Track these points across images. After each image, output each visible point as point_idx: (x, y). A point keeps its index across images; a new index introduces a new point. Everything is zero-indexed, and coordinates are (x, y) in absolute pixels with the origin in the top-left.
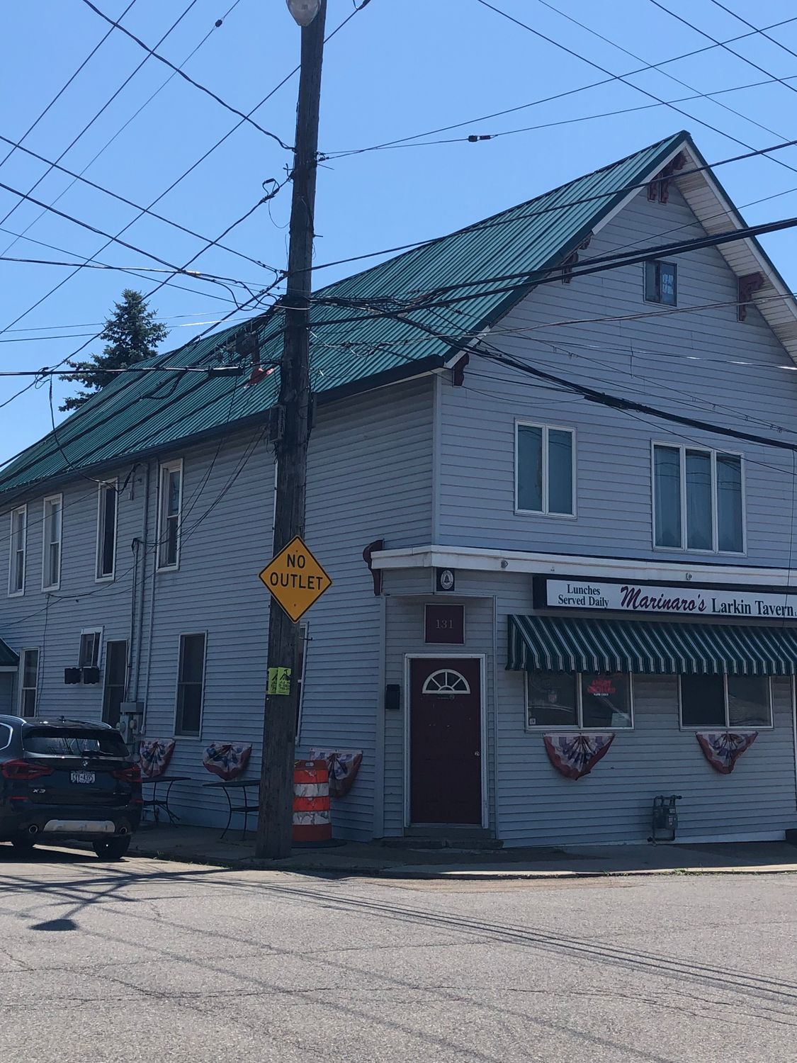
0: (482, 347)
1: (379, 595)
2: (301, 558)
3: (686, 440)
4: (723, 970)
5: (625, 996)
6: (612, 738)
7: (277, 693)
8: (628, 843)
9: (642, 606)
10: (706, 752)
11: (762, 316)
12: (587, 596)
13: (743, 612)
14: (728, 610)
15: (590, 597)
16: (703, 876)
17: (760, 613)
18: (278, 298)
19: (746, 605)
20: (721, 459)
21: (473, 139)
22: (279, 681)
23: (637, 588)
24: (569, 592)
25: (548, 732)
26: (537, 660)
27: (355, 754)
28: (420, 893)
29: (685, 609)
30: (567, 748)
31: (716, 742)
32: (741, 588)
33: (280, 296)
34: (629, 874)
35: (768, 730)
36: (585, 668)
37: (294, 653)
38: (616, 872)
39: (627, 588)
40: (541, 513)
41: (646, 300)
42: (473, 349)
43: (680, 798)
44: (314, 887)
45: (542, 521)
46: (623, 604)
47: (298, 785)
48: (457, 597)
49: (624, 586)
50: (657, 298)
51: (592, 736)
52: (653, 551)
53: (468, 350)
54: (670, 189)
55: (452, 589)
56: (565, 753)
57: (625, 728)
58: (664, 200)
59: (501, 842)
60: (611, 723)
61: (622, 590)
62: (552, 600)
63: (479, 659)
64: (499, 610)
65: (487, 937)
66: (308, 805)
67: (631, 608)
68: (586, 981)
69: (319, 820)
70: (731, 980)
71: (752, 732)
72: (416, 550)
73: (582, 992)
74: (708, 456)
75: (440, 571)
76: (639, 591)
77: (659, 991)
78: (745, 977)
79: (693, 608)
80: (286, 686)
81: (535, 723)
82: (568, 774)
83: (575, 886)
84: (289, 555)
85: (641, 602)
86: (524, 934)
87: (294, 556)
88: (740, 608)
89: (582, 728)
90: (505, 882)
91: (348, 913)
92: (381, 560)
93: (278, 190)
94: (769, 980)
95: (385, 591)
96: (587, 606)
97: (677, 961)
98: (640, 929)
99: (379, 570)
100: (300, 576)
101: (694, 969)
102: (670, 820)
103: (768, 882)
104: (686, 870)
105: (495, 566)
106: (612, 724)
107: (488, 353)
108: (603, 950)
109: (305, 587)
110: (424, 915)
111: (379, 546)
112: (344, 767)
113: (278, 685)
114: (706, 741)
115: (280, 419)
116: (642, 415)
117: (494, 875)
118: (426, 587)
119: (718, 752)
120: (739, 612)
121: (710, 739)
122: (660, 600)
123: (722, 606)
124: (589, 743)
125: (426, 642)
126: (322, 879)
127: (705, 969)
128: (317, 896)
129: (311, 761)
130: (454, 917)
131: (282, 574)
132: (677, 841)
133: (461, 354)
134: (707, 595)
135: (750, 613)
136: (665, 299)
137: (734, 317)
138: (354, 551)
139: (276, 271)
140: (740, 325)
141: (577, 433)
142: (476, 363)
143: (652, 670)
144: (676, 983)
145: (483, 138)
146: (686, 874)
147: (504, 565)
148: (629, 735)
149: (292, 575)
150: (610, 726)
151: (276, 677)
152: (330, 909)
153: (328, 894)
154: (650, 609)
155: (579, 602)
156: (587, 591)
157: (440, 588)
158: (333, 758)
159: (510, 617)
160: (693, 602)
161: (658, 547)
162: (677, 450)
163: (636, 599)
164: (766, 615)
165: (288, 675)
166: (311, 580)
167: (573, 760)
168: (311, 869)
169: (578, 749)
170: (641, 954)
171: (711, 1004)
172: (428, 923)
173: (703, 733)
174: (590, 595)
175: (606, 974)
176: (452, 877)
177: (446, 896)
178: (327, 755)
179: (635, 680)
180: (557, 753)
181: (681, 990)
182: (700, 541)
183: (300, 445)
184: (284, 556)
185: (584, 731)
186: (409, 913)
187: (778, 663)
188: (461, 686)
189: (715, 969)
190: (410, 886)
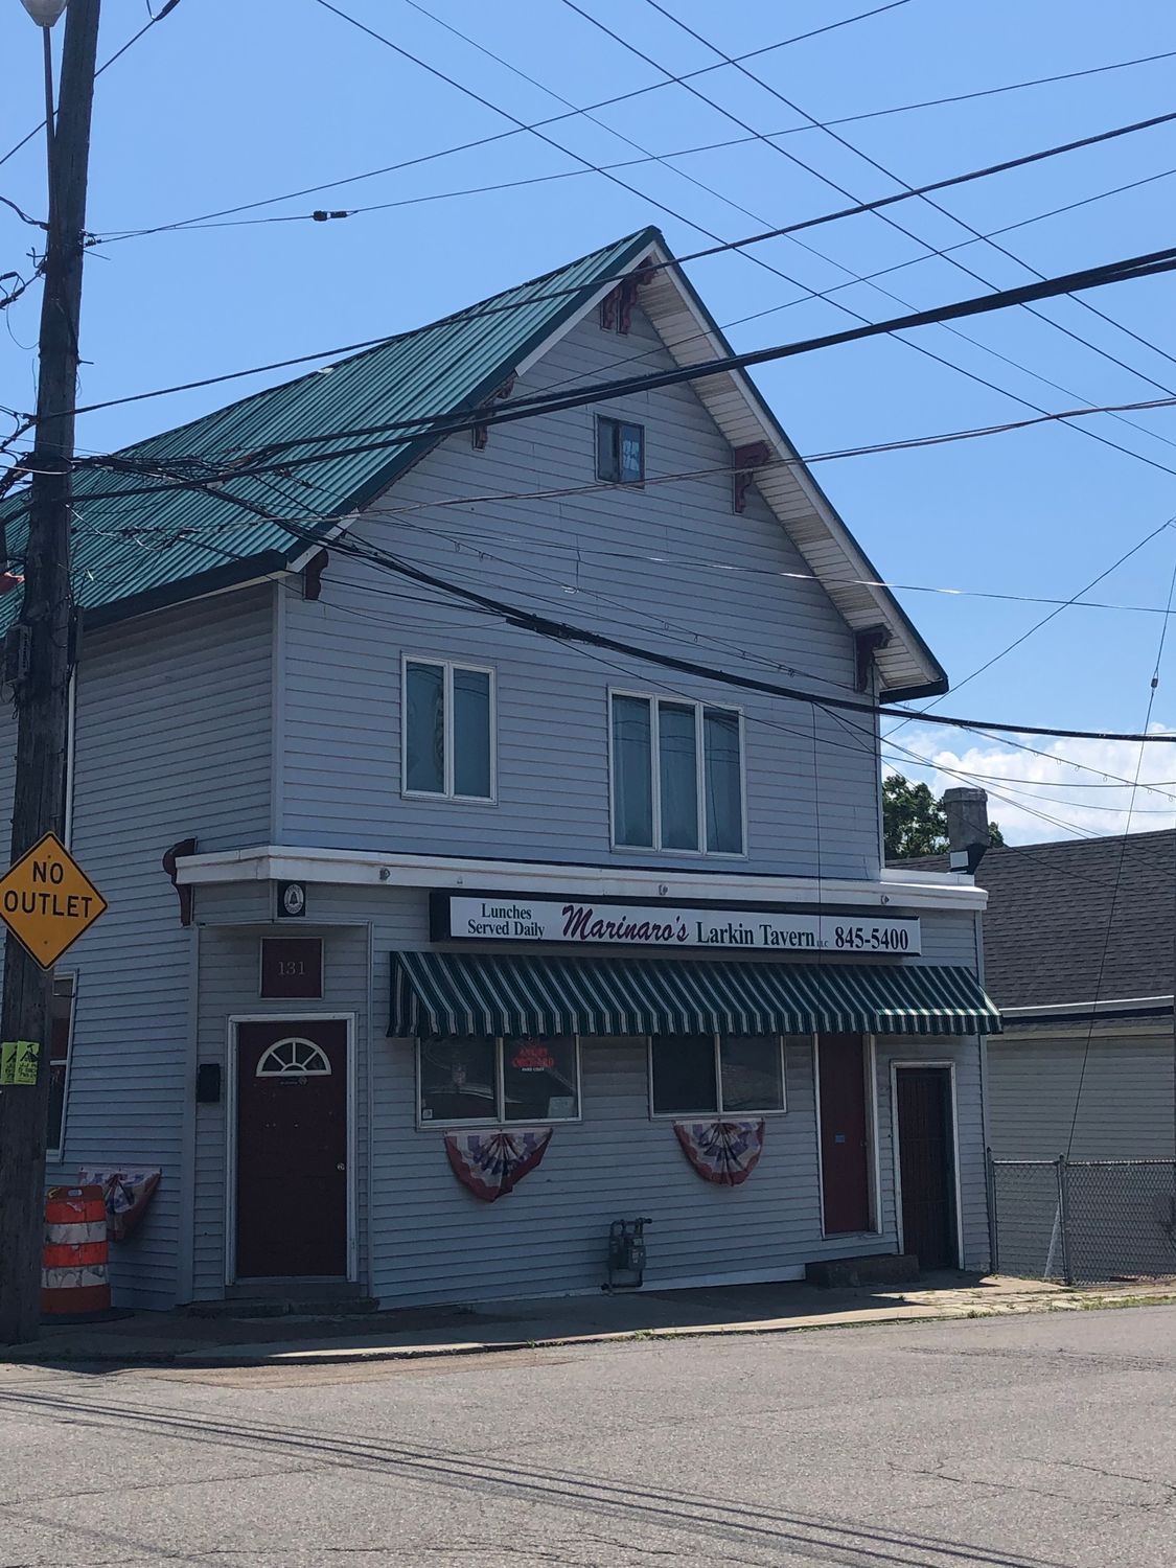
0: (348, 541)
1: (189, 924)
2: (57, 868)
3: (658, 687)
4: (675, 1496)
5: (512, 1549)
6: (549, 1136)
7: (16, 1082)
8: (572, 1293)
9: (594, 935)
10: (688, 1153)
11: (769, 507)
12: (512, 922)
13: (741, 942)
14: (719, 939)
15: (516, 923)
16: (677, 1341)
17: (766, 943)
18: (20, 457)
19: (746, 932)
20: (710, 715)
21: (320, 216)
22: (18, 1063)
23: (586, 907)
24: (484, 916)
25: (452, 1129)
26: (433, 1019)
27: (149, 1173)
28: (229, 1391)
29: (657, 938)
30: (480, 1153)
31: (702, 1135)
32: (740, 906)
33: (23, 454)
34: (565, 1343)
35: (780, 1116)
36: (507, 1030)
37: (43, 1019)
38: (544, 1341)
39: (571, 908)
40: (443, 796)
41: (600, 478)
42: (334, 543)
43: (649, 1221)
44: (60, 1388)
45: (443, 807)
46: (565, 932)
47: (56, 1226)
48: (312, 926)
49: (568, 905)
50: (615, 476)
51: (518, 1133)
52: (611, 852)
53: (326, 544)
54: (634, 313)
55: (302, 913)
56: (477, 1160)
57: (569, 1120)
58: (624, 330)
59: (377, 1302)
60: (547, 1112)
61: (565, 911)
62: (459, 928)
63: (346, 1021)
64: (376, 946)
65: (316, 1460)
66: (70, 1256)
67: (577, 938)
68: (456, 1526)
69: (90, 1279)
70: (683, 1512)
71: (755, 1120)
72: (245, 854)
73: (445, 1546)
74: (691, 711)
75: (284, 886)
76: (590, 912)
77: (568, 1538)
78: (706, 1506)
79: (670, 936)
80: (31, 1070)
81: (431, 1117)
82: (482, 1195)
83: (479, 1366)
84: (36, 863)
85: (592, 929)
86: (376, 1451)
87: (45, 864)
88: (737, 935)
89: (504, 1122)
90: (371, 1365)
91: (101, 1430)
92: (191, 870)
93: (22, 290)
94: (743, 1507)
95: (196, 917)
96: (512, 936)
97: (607, 1484)
98: (561, 1433)
99: (188, 886)
100: (55, 896)
101: (630, 1496)
102: (635, 1255)
103: (771, 1345)
104: (651, 1331)
105: (371, 877)
106: (550, 1114)
107: (357, 550)
108: (494, 1471)
109: (62, 914)
110: (223, 1428)
111: (189, 848)
112: (129, 1195)
113: (17, 1069)
114: (687, 1136)
115: (22, 647)
116: (591, 649)
117: (355, 1355)
118: (263, 911)
119: (705, 1150)
120: (737, 942)
121: (694, 1132)
122: (621, 924)
123: (711, 932)
124: (514, 1144)
125: (263, 996)
126: (79, 1374)
127: (647, 1496)
128: (60, 1404)
129: (77, 1188)
130: (271, 1428)
131: (24, 894)
132: (645, 1287)
133: (315, 550)
134: (690, 917)
135: (752, 943)
136: (626, 477)
137: (728, 507)
138: (149, 857)
139: (15, 415)
140: (737, 520)
141: (497, 675)
142: (338, 565)
143: (609, 1030)
144: (598, 1522)
145: (336, 215)
146: (652, 1339)
147: (384, 875)
148: (576, 1129)
149: (40, 895)
150: (546, 1117)
151: (13, 1058)
152: (72, 1425)
153: (79, 1400)
154: (606, 938)
155: (500, 931)
156: (511, 914)
157: (283, 912)
158: (114, 1180)
159: (394, 956)
160: (669, 927)
161: (618, 847)
162: (647, 701)
163: (585, 924)
164: (776, 946)
165: (34, 1053)
166: (73, 902)
167: (489, 1170)
168: (64, 1359)
169: (497, 1153)
170: (554, 1474)
171: (644, 1554)
172: (226, 1441)
173: (684, 1123)
174: (516, 920)
175: (490, 1512)
176: (290, 1361)
177: (272, 1392)
178: (106, 1177)
179: (584, 1047)
180: (465, 1160)
181: (603, 1534)
182: (681, 837)
183: (55, 689)
184: (28, 864)
185: (508, 1126)
186: (201, 1425)
187: (793, 1017)
188: (317, 1063)
189: (663, 1494)
190: (216, 1380)
